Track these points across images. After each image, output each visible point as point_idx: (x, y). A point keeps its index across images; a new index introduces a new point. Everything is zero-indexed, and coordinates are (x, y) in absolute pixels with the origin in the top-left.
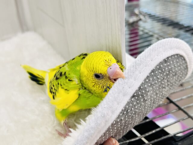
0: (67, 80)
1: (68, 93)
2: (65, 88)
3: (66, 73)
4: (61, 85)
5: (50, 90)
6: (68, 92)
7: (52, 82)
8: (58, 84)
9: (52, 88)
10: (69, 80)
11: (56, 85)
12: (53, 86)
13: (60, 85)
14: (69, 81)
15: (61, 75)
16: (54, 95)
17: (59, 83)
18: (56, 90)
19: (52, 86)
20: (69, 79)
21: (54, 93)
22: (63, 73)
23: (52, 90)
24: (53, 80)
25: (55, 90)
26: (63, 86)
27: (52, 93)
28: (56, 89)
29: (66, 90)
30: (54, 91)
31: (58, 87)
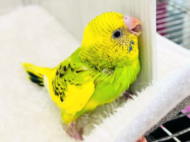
0: (75, 73)
1: (81, 88)
2: (76, 83)
3: (71, 65)
4: (69, 81)
5: (55, 91)
6: (81, 86)
7: (56, 81)
8: (65, 81)
9: (57, 89)
10: (77, 72)
11: (63, 83)
12: (59, 85)
13: (67, 82)
14: (77, 74)
15: (65, 69)
16: (62, 96)
17: (66, 79)
18: (65, 89)
19: (57, 86)
20: (76, 70)
21: (61, 94)
22: (67, 66)
23: (57, 91)
24: (56, 78)
25: (62, 89)
26: (72, 82)
27: (58, 95)
28: (63, 87)
29: (77, 85)
30: (61, 91)
31: (66, 84)
